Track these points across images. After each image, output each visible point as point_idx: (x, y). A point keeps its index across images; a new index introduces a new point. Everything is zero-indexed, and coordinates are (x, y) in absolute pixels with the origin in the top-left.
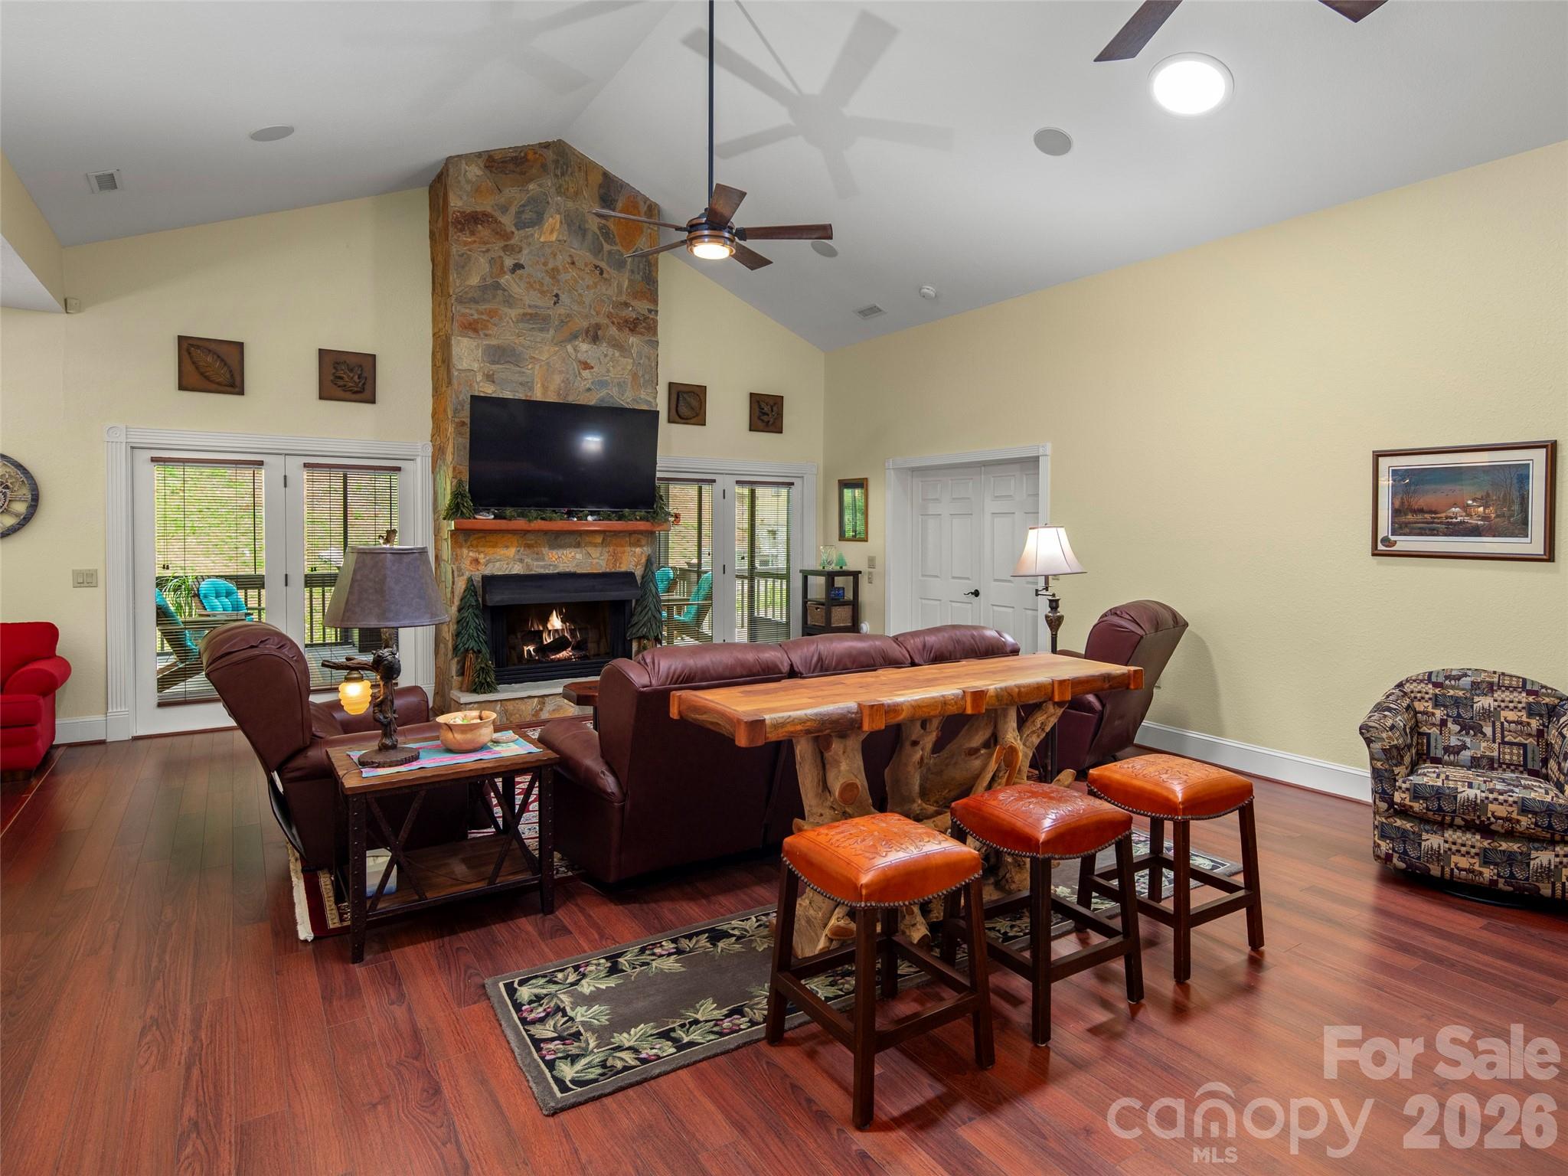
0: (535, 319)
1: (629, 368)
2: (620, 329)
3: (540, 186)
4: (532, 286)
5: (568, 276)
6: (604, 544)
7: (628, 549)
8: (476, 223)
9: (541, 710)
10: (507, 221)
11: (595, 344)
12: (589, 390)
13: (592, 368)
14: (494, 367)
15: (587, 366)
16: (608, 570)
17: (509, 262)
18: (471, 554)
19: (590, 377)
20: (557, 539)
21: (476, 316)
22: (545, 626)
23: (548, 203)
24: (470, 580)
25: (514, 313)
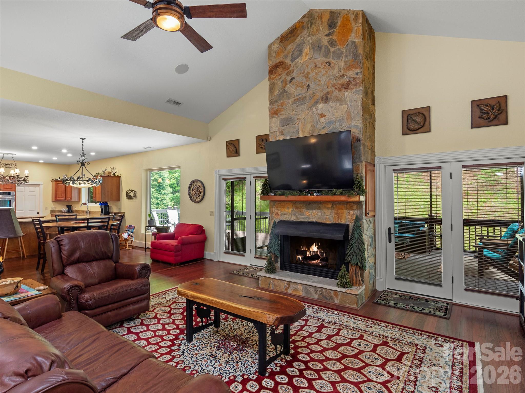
0: (300, 100)
1: (345, 110)
2: (340, 90)
3: (301, 37)
4: (298, 86)
5: (314, 74)
6: (332, 208)
7: (346, 211)
8: (277, 68)
9: (288, 288)
10: (288, 61)
11: (326, 103)
12: (324, 127)
13: (325, 116)
14: (284, 128)
15: (323, 116)
16: (334, 222)
17: (289, 79)
18: (276, 211)
19: (325, 121)
20: (310, 204)
21: (277, 108)
22: (309, 249)
23: (304, 43)
24: (275, 222)
25: (291, 101)
